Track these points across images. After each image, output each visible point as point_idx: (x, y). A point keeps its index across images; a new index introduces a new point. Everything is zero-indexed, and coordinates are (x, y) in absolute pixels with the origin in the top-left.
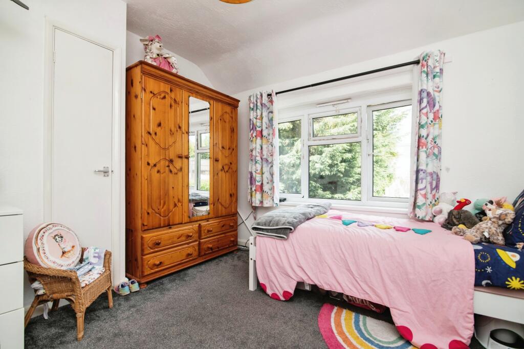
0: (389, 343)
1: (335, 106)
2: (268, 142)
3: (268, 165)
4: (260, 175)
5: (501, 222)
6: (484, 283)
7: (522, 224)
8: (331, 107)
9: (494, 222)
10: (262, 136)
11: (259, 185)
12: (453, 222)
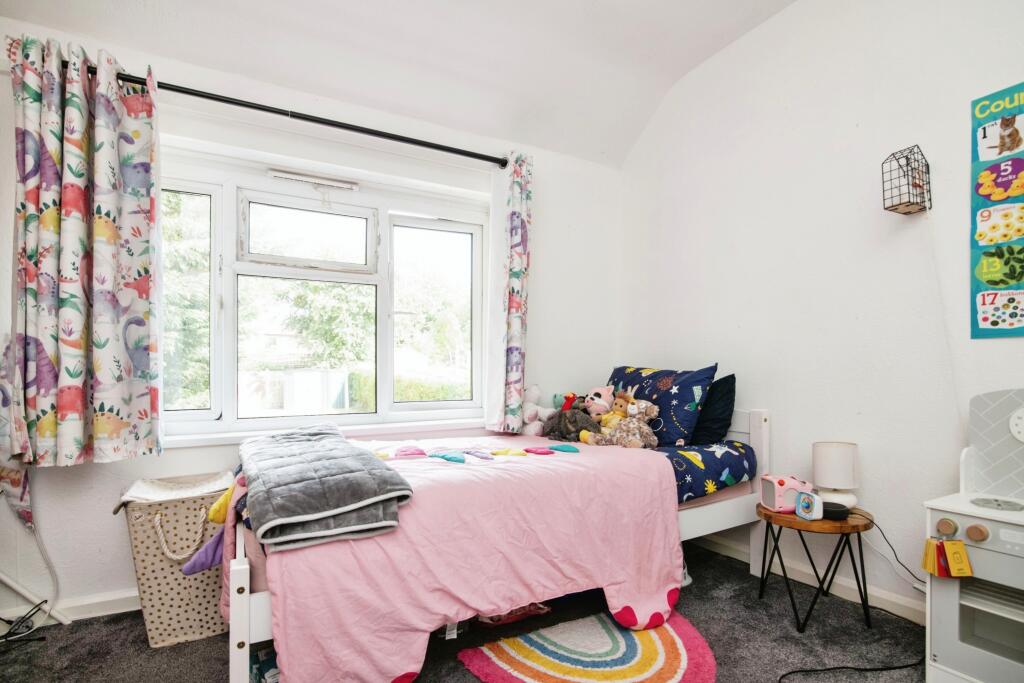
0: (607, 654)
1: (321, 189)
2: (119, 237)
3: (118, 317)
4: (80, 352)
5: (647, 418)
6: (685, 497)
7: (676, 417)
8: (309, 188)
9: (639, 419)
10: (89, 211)
11: (77, 388)
12: (567, 428)
